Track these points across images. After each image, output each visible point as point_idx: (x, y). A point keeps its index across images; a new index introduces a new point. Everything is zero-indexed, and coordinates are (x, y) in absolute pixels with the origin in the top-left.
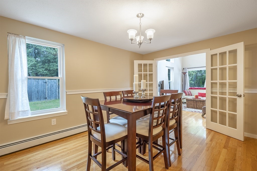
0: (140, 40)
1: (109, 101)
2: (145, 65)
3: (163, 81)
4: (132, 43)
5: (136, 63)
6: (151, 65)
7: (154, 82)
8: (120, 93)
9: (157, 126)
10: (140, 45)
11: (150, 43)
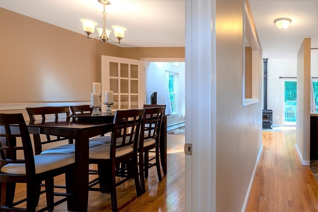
0: (103, 35)
1: (41, 122)
2: (124, 66)
3: (156, 92)
4: (88, 38)
5: (106, 60)
6: (134, 67)
7: (140, 94)
8: (66, 109)
9: (124, 145)
10: (104, 42)
11: (119, 43)
